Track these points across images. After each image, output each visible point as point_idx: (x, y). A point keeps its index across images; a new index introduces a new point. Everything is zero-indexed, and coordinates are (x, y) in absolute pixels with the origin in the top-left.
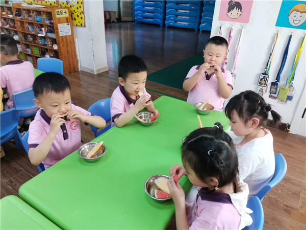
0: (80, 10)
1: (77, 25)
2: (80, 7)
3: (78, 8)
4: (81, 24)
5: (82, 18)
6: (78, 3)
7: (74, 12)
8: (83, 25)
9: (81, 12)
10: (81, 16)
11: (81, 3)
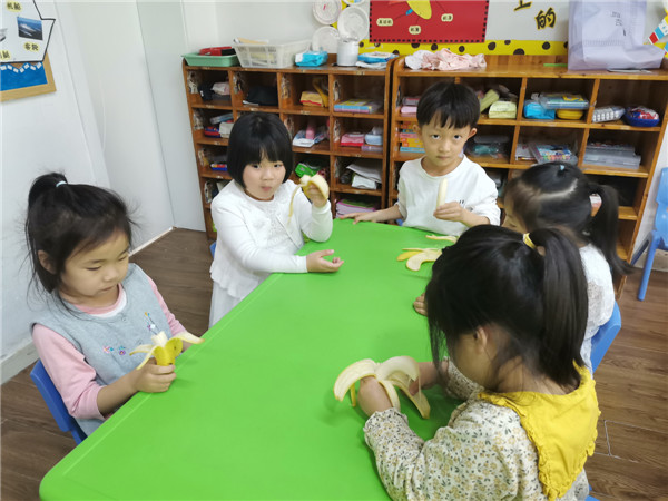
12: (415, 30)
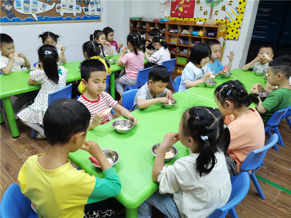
0: (237, 26)
1: (228, 39)
2: (238, 23)
3: (235, 24)
4: (235, 38)
5: (237, 33)
6: (237, 19)
7: (229, 28)
8: (237, 39)
9: (238, 27)
10: (237, 30)
11: (242, 20)
12: (179, 14)
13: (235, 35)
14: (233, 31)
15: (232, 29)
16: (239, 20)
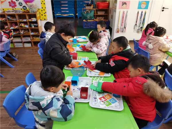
1: (41, 20)
2: (44, 10)
3: (42, 11)
4: (45, 19)
5: (45, 16)
6: (42, 8)
8: (46, 19)
9: (45, 13)
10: (45, 15)
11: (45, 8)
13: (44, 17)
14: (42, 15)
15: (41, 14)
16: (44, 8)
